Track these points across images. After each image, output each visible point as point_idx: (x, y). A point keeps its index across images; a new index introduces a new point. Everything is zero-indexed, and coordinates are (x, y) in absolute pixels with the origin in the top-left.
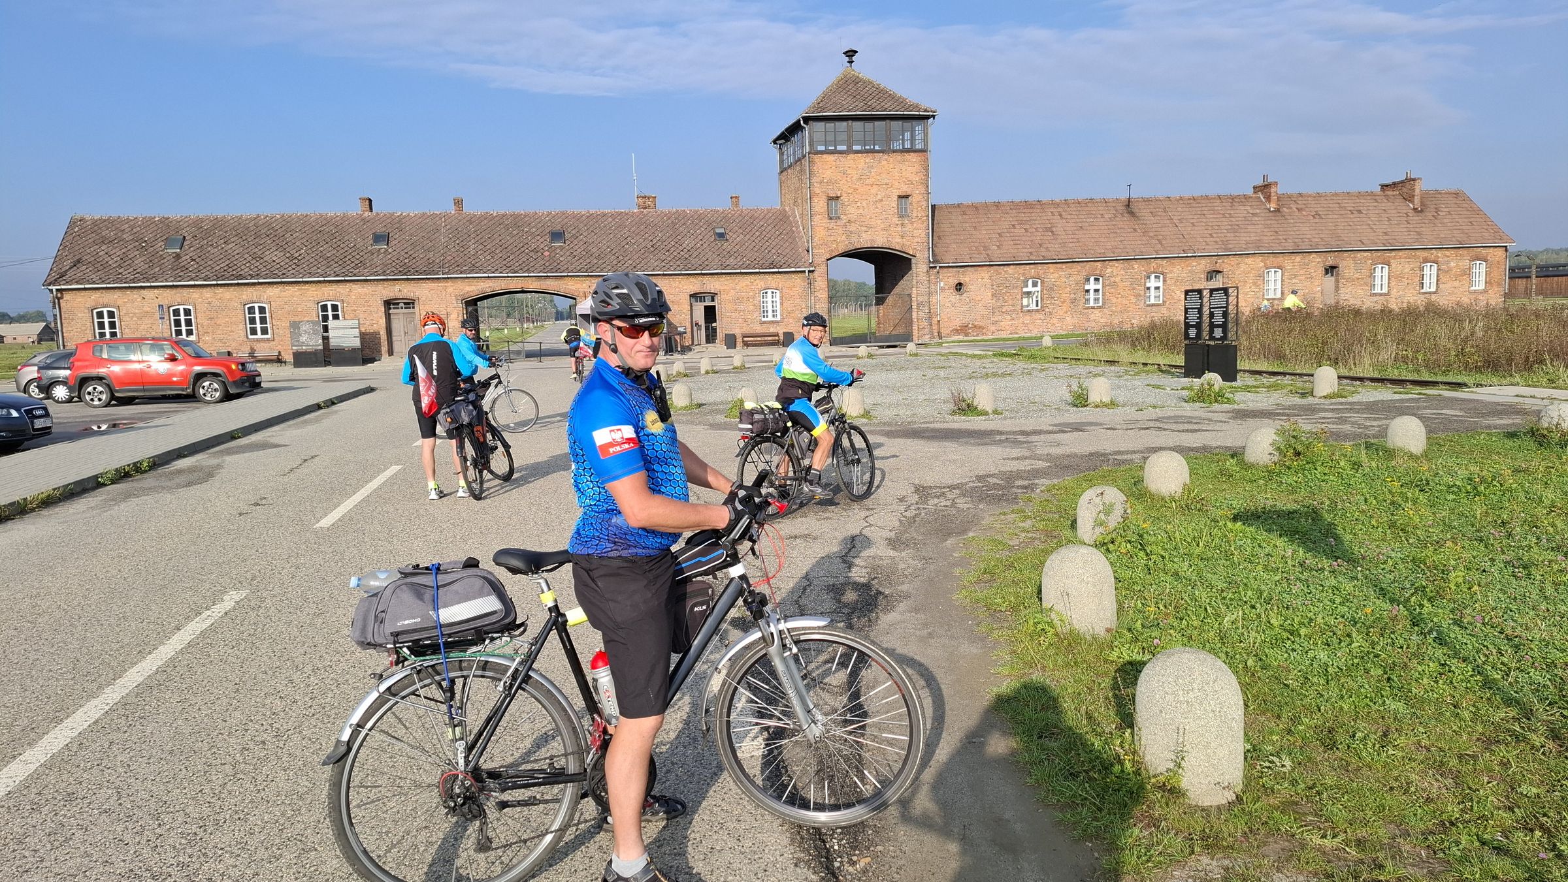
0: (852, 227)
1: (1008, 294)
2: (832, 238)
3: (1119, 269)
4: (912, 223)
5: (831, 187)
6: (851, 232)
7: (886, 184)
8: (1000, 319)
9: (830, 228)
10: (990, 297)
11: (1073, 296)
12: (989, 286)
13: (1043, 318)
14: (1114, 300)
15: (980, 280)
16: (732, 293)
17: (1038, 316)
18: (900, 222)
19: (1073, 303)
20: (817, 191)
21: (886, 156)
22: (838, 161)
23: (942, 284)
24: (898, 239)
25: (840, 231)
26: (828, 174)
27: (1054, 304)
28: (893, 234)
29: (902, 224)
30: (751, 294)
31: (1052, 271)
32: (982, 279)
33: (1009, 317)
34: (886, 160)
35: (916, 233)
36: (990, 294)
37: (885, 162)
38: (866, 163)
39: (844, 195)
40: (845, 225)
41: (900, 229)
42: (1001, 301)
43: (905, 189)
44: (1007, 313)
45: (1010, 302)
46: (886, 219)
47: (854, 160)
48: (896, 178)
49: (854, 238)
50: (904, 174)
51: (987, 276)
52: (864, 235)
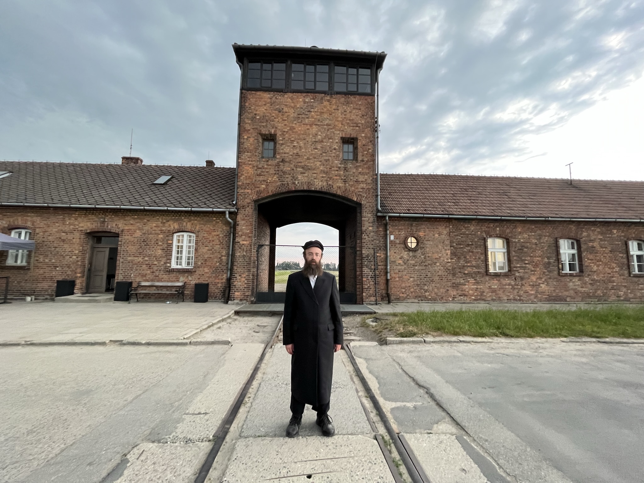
0: (286, 168)
1: (471, 254)
2: (261, 178)
3: (596, 233)
4: (357, 168)
5: (264, 124)
6: (284, 173)
7: (327, 125)
8: (463, 281)
9: (260, 166)
10: (449, 256)
11: (546, 260)
12: (447, 242)
13: (513, 283)
14: (595, 268)
15: (437, 235)
16: (138, 234)
17: (507, 281)
18: (343, 165)
19: (546, 268)
20: (248, 127)
21: (328, 98)
22: (274, 99)
23: (392, 237)
24: (341, 184)
25: (272, 171)
26: (261, 110)
27: (525, 268)
28: (335, 177)
29: (345, 169)
30: (161, 236)
31: (520, 230)
32: (440, 234)
33: (472, 280)
34: (328, 101)
35: (361, 178)
36: (449, 252)
37: (328, 103)
38: (305, 102)
39: (279, 133)
40: (278, 165)
41: (342, 173)
42: (462, 262)
43: (349, 132)
44: (470, 275)
45: (474, 263)
46: (326, 161)
47: (292, 99)
48: (340, 119)
49: (288, 179)
50: (348, 116)
51: (445, 232)
52: (300, 177)
